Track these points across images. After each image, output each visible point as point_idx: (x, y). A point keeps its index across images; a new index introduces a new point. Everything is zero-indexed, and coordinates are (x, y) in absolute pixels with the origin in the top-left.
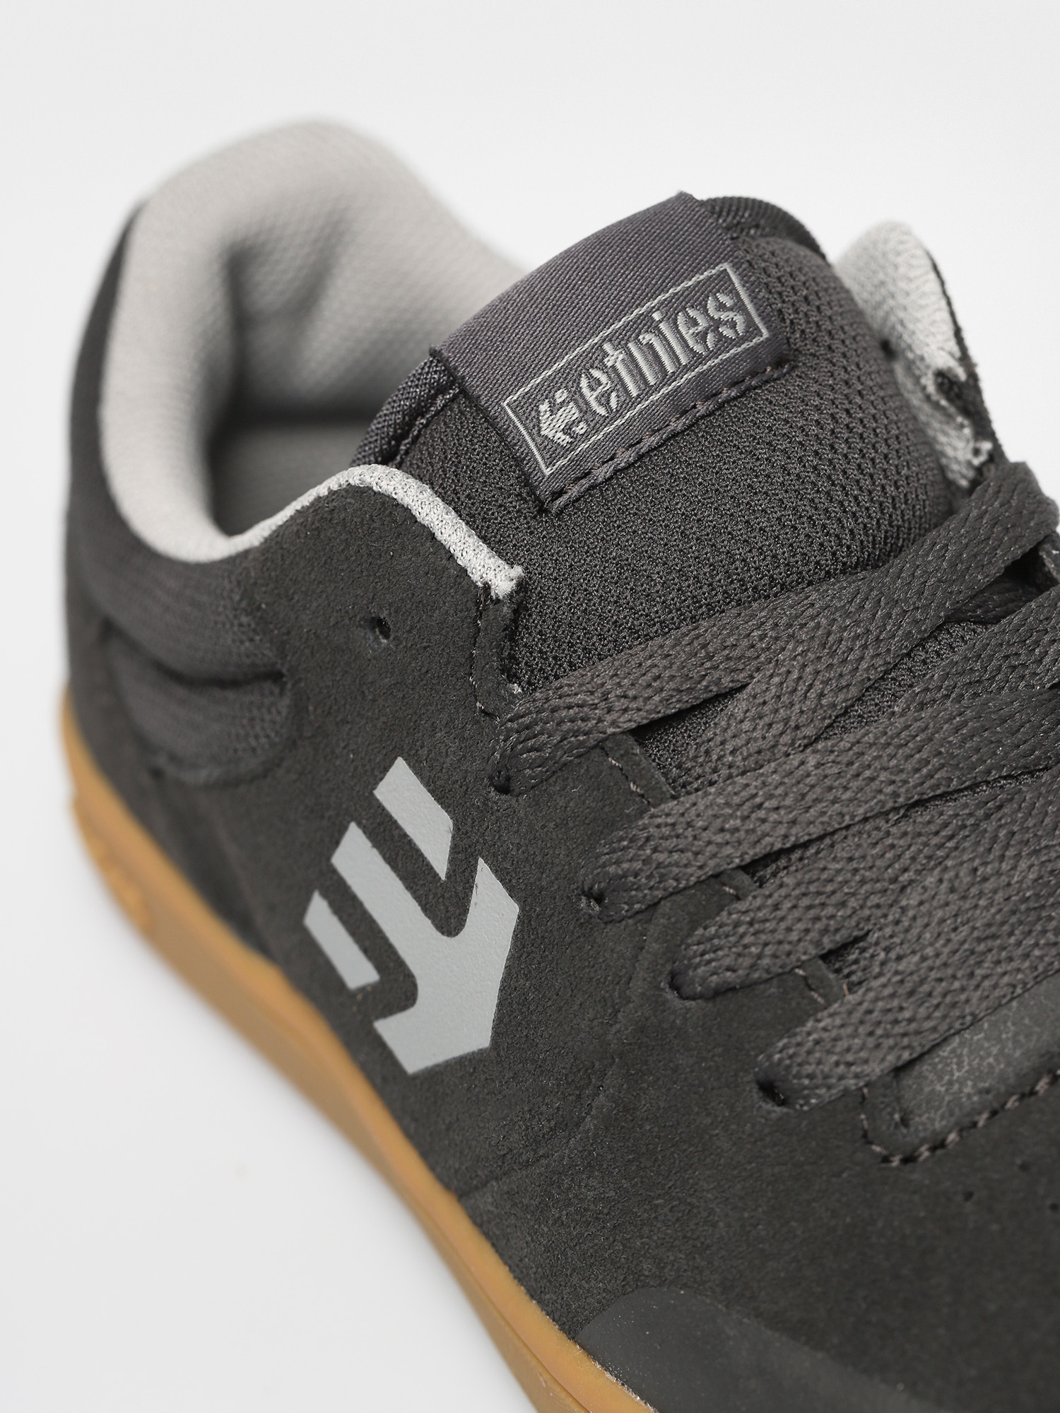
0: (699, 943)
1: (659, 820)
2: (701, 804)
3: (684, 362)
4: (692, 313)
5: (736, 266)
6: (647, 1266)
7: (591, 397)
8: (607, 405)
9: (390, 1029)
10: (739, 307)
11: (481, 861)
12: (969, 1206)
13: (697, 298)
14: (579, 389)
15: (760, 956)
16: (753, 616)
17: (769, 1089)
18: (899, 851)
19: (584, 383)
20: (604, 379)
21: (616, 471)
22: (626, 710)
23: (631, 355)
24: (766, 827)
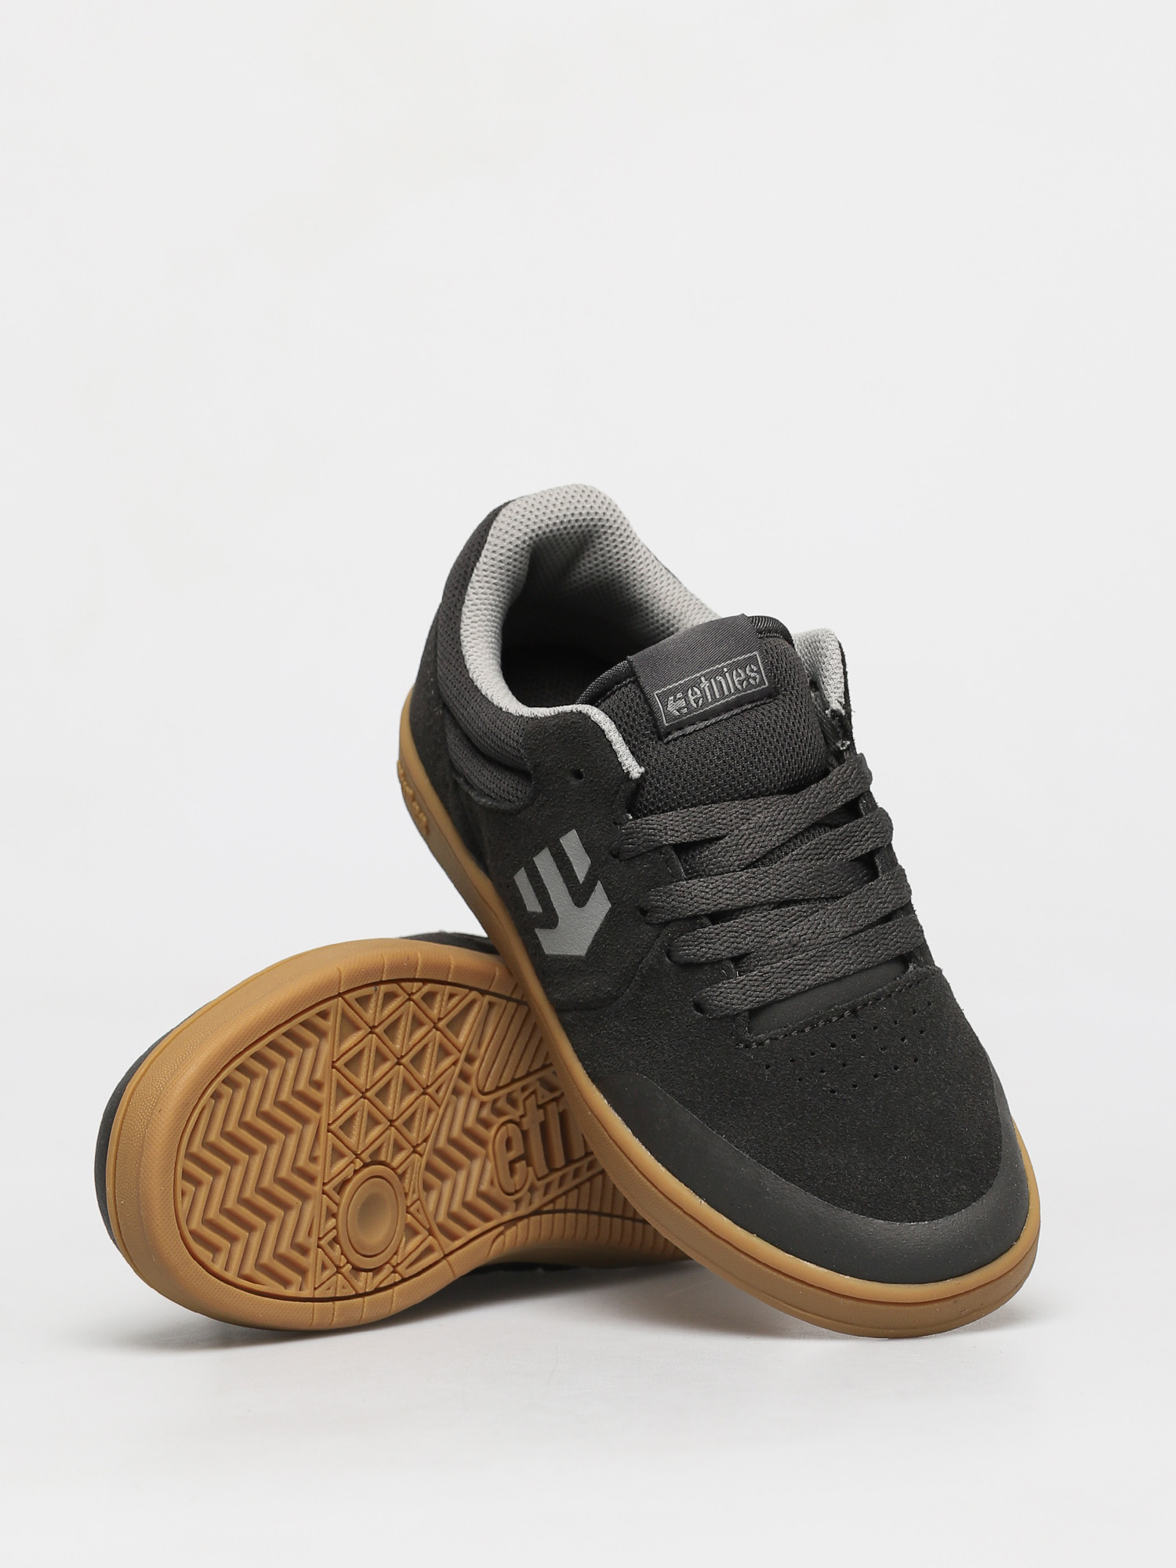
0: (683, 941)
1: (678, 888)
2: (697, 885)
3: (732, 691)
4: (739, 671)
5: (761, 653)
6: (632, 1063)
7: (691, 698)
8: (697, 703)
9: (542, 935)
10: (759, 672)
11: (599, 882)
12: (767, 1072)
13: (742, 665)
14: (687, 695)
15: (706, 953)
16: (735, 807)
17: (698, 1007)
18: (773, 922)
19: (690, 692)
20: (699, 692)
21: (694, 731)
22: (672, 836)
23: (711, 684)
24: (721, 901)
